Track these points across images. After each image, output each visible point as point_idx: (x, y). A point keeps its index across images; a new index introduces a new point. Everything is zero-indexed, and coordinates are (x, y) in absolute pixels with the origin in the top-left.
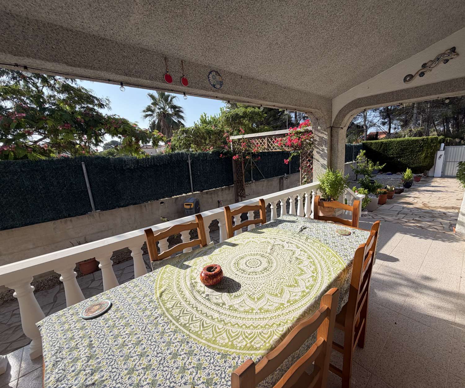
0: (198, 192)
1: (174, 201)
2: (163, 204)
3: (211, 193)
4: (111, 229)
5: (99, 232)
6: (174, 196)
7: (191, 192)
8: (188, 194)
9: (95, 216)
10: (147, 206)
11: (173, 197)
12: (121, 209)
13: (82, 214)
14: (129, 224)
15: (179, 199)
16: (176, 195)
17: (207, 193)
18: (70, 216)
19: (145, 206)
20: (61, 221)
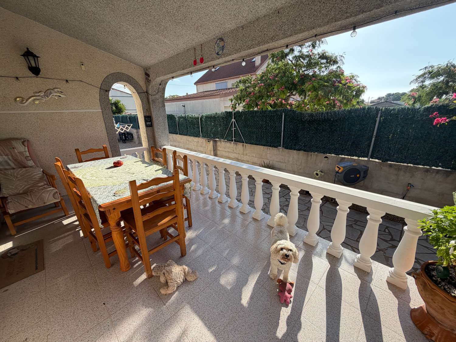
0: (377, 160)
1: (339, 160)
2: (327, 159)
3: (399, 168)
4: (286, 163)
5: (279, 162)
6: (342, 155)
7: (367, 158)
8: (360, 158)
9: (280, 150)
10: (312, 156)
11: (340, 156)
12: (295, 151)
13: (275, 147)
14: (297, 164)
15: (346, 160)
16: (345, 155)
17: (391, 165)
18: (270, 146)
19: (311, 155)
20: (266, 148)
